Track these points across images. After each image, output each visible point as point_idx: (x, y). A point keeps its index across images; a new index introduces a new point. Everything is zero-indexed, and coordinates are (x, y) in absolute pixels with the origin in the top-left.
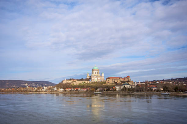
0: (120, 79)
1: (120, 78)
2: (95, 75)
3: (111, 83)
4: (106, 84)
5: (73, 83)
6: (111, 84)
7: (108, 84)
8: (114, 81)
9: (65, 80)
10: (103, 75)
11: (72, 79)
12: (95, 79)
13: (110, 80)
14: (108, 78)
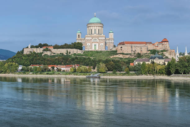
0: (148, 45)
1: (146, 43)
2: (92, 35)
3: (127, 54)
4: (115, 56)
5: (46, 53)
6: (127, 56)
7: (121, 56)
8: (134, 50)
9: (29, 47)
10: (111, 35)
11: (45, 45)
12: (93, 44)
13: (126, 47)
14: (120, 44)
